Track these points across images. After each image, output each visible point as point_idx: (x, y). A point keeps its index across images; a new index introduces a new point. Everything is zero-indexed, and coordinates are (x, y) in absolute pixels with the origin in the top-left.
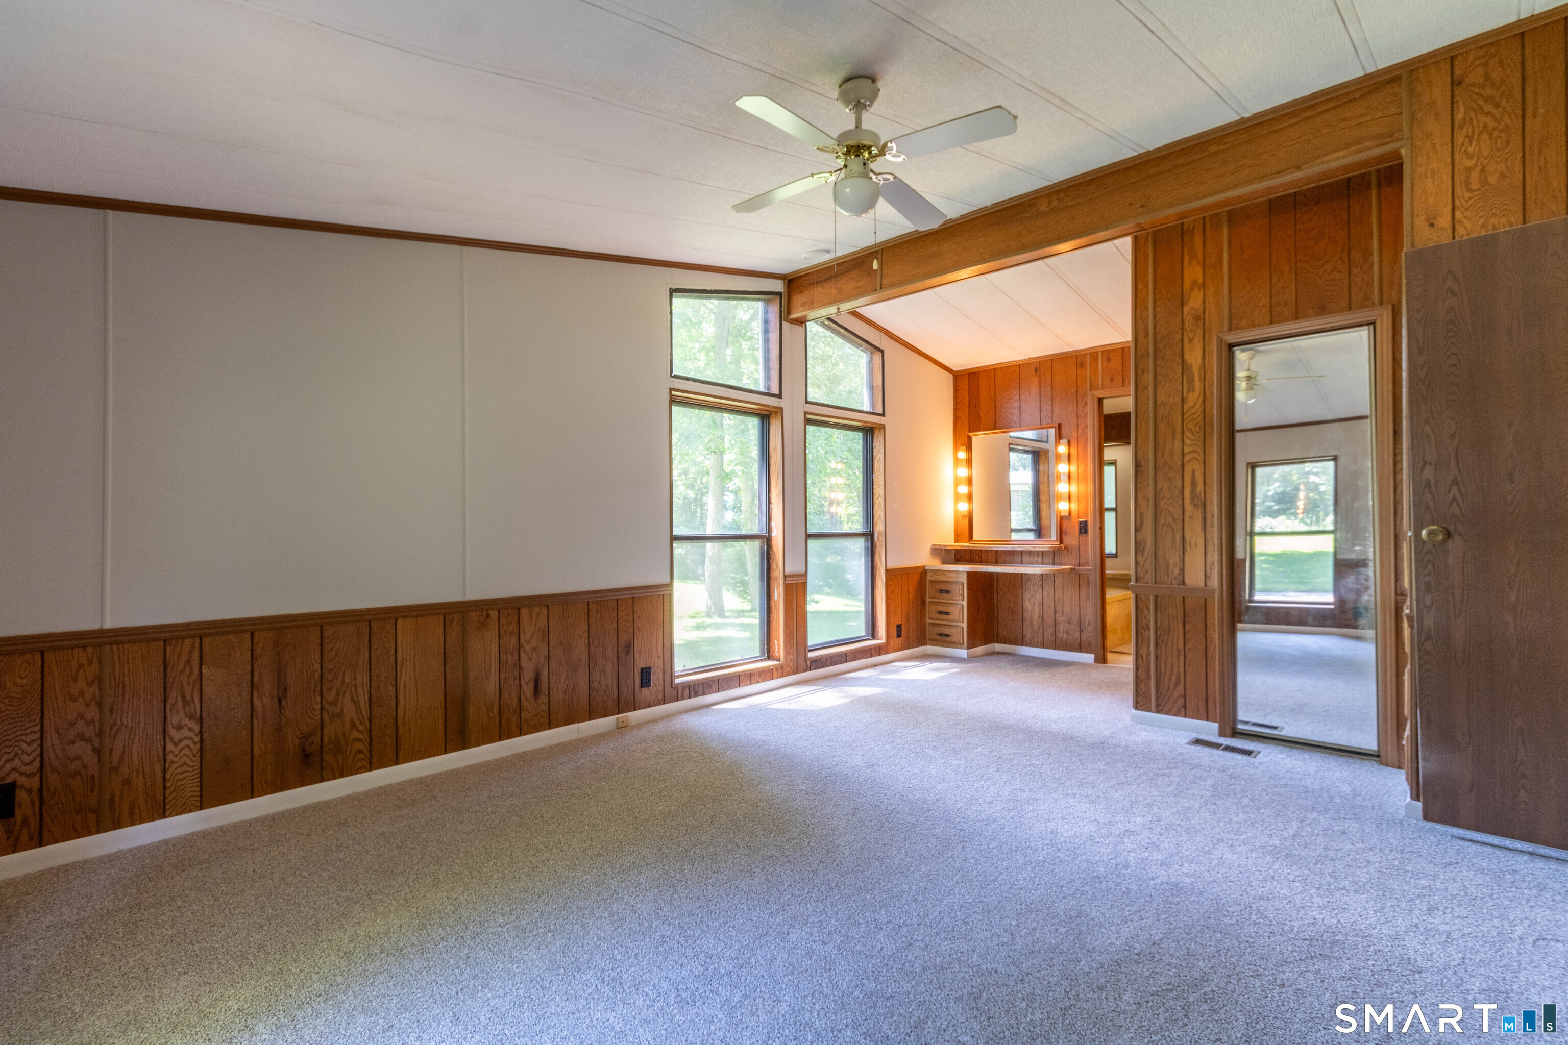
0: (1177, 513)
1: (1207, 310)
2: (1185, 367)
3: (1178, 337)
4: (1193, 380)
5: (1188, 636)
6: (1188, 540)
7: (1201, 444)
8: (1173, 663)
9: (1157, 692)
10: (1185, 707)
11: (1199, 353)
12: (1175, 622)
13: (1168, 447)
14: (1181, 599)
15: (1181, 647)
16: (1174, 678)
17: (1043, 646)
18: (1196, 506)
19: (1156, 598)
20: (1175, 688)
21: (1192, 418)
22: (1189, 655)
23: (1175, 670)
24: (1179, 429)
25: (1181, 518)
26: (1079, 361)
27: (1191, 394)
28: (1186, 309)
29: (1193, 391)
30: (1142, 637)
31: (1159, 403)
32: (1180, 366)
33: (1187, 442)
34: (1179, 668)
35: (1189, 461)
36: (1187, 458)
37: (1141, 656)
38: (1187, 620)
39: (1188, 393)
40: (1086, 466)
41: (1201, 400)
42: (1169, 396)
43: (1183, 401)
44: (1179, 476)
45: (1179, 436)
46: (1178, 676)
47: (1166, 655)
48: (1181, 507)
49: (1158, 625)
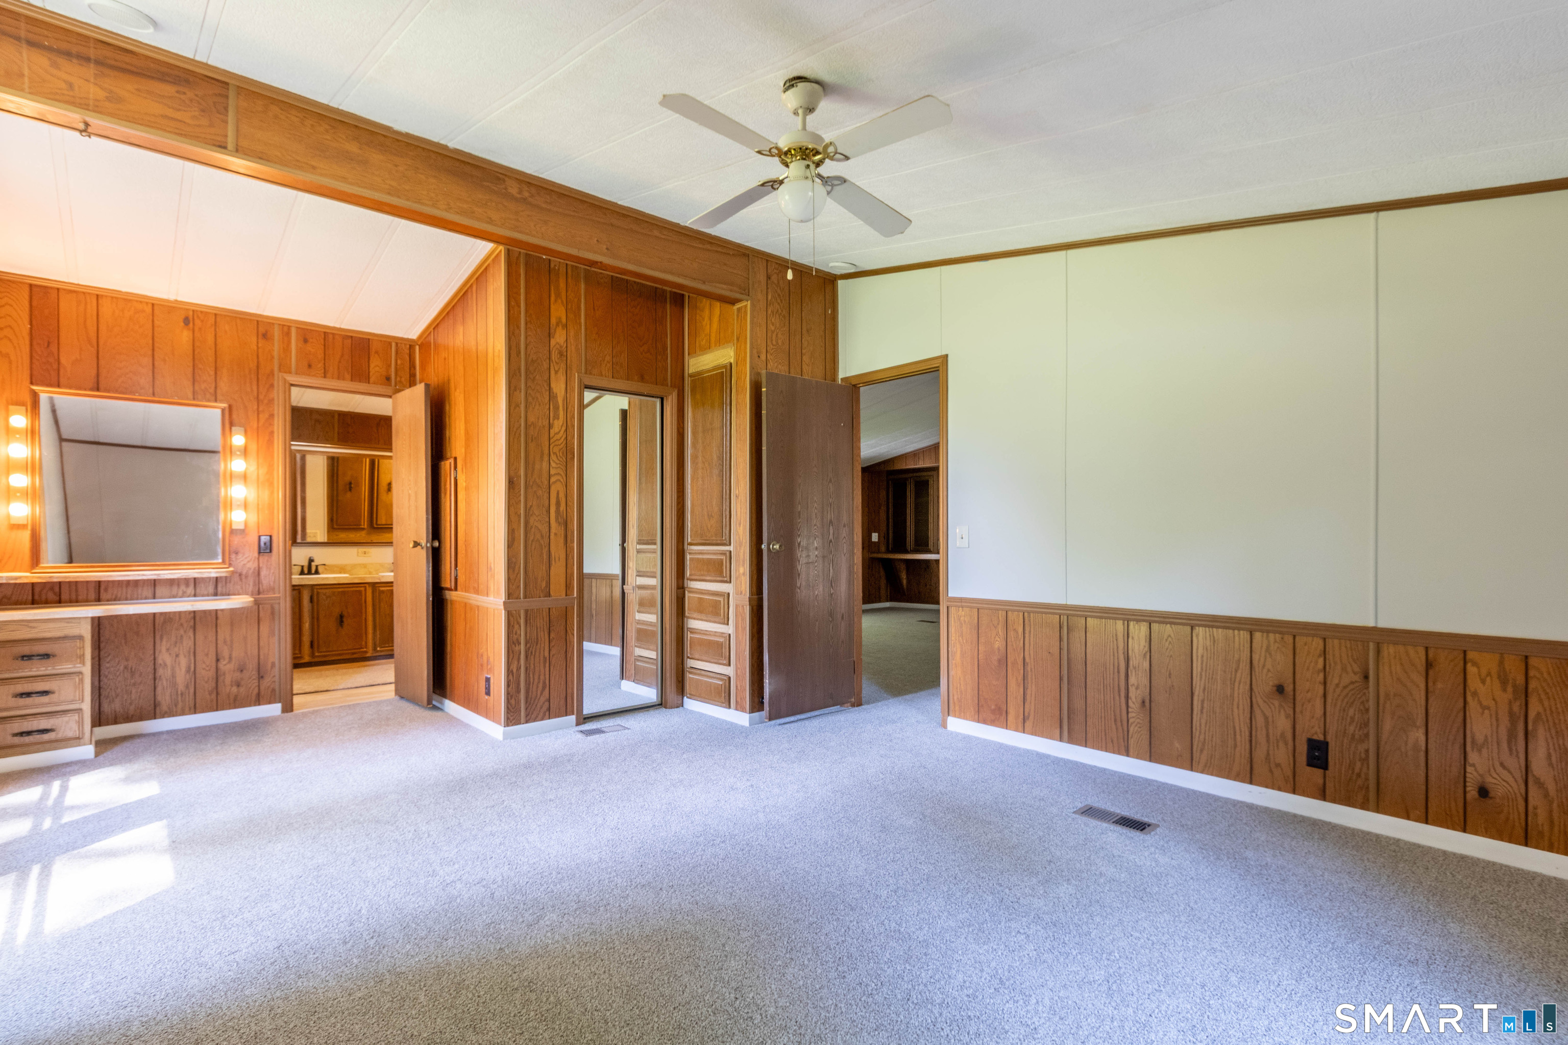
0: (544, 529)
1: (569, 349)
2: (552, 397)
3: (546, 365)
4: (558, 408)
5: (552, 644)
6: (553, 554)
7: (564, 468)
8: (540, 671)
9: (526, 702)
10: (549, 709)
11: (563, 386)
12: (542, 633)
13: (537, 466)
14: (547, 610)
15: (547, 654)
16: (541, 685)
17: (195, 710)
18: (559, 523)
19: (526, 612)
20: (541, 694)
21: (557, 443)
22: (553, 662)
23: (542, 677)
24: (546, 452)
25: (548, 534)
26: (262, 330)
27: (556, 421)
28: (553, 342)
29: (558, 419)
30: (513, 652)
31: (529, 423)
32: (548, 393)
33: (553, 464)
34: (545, 675)
35: (555, 482)
36: (553, 480)
37: (512, 671)
38: (551, 629)
39: (554, 420)
40: (271, 467)
41: (564, 428)
42: (538, 419)
43: (550, 426)
44: (546, 495)
45: (546, 458)
46: (544, 683)
47: (534, 665)
48: (547, 524)
49: (528, 637)
